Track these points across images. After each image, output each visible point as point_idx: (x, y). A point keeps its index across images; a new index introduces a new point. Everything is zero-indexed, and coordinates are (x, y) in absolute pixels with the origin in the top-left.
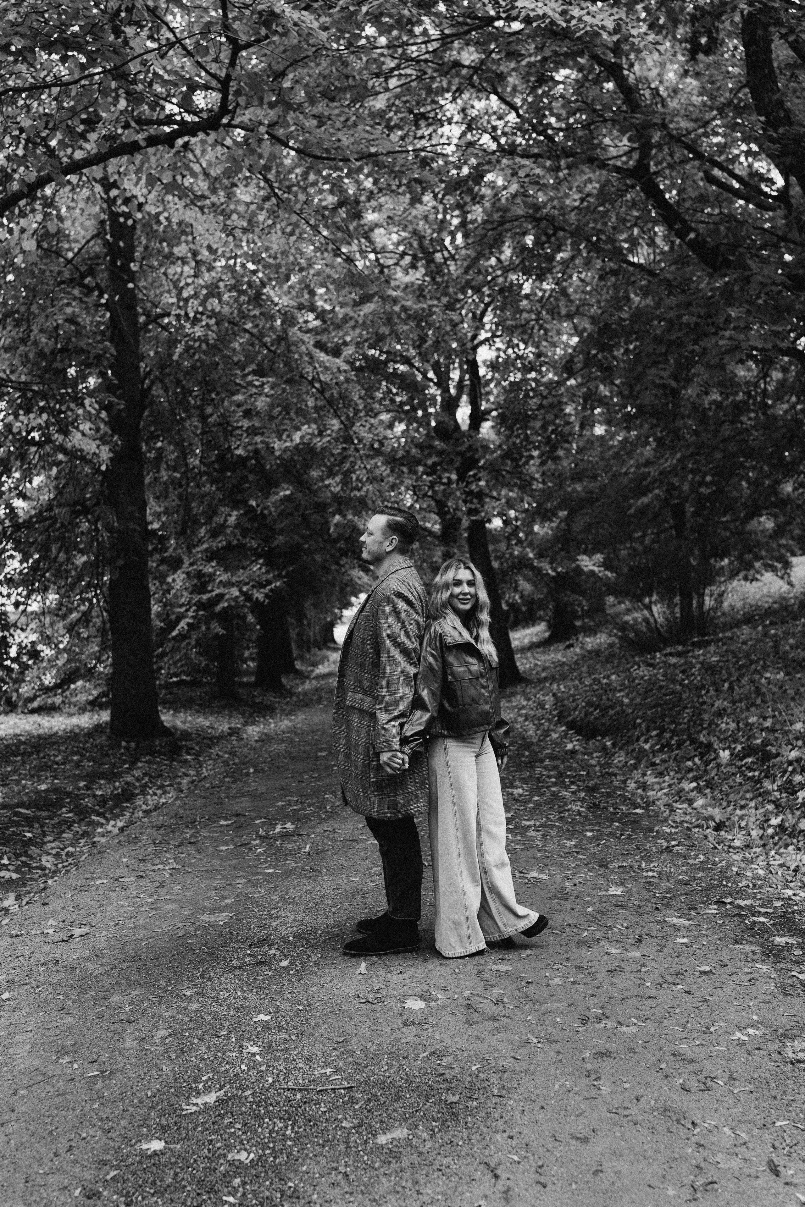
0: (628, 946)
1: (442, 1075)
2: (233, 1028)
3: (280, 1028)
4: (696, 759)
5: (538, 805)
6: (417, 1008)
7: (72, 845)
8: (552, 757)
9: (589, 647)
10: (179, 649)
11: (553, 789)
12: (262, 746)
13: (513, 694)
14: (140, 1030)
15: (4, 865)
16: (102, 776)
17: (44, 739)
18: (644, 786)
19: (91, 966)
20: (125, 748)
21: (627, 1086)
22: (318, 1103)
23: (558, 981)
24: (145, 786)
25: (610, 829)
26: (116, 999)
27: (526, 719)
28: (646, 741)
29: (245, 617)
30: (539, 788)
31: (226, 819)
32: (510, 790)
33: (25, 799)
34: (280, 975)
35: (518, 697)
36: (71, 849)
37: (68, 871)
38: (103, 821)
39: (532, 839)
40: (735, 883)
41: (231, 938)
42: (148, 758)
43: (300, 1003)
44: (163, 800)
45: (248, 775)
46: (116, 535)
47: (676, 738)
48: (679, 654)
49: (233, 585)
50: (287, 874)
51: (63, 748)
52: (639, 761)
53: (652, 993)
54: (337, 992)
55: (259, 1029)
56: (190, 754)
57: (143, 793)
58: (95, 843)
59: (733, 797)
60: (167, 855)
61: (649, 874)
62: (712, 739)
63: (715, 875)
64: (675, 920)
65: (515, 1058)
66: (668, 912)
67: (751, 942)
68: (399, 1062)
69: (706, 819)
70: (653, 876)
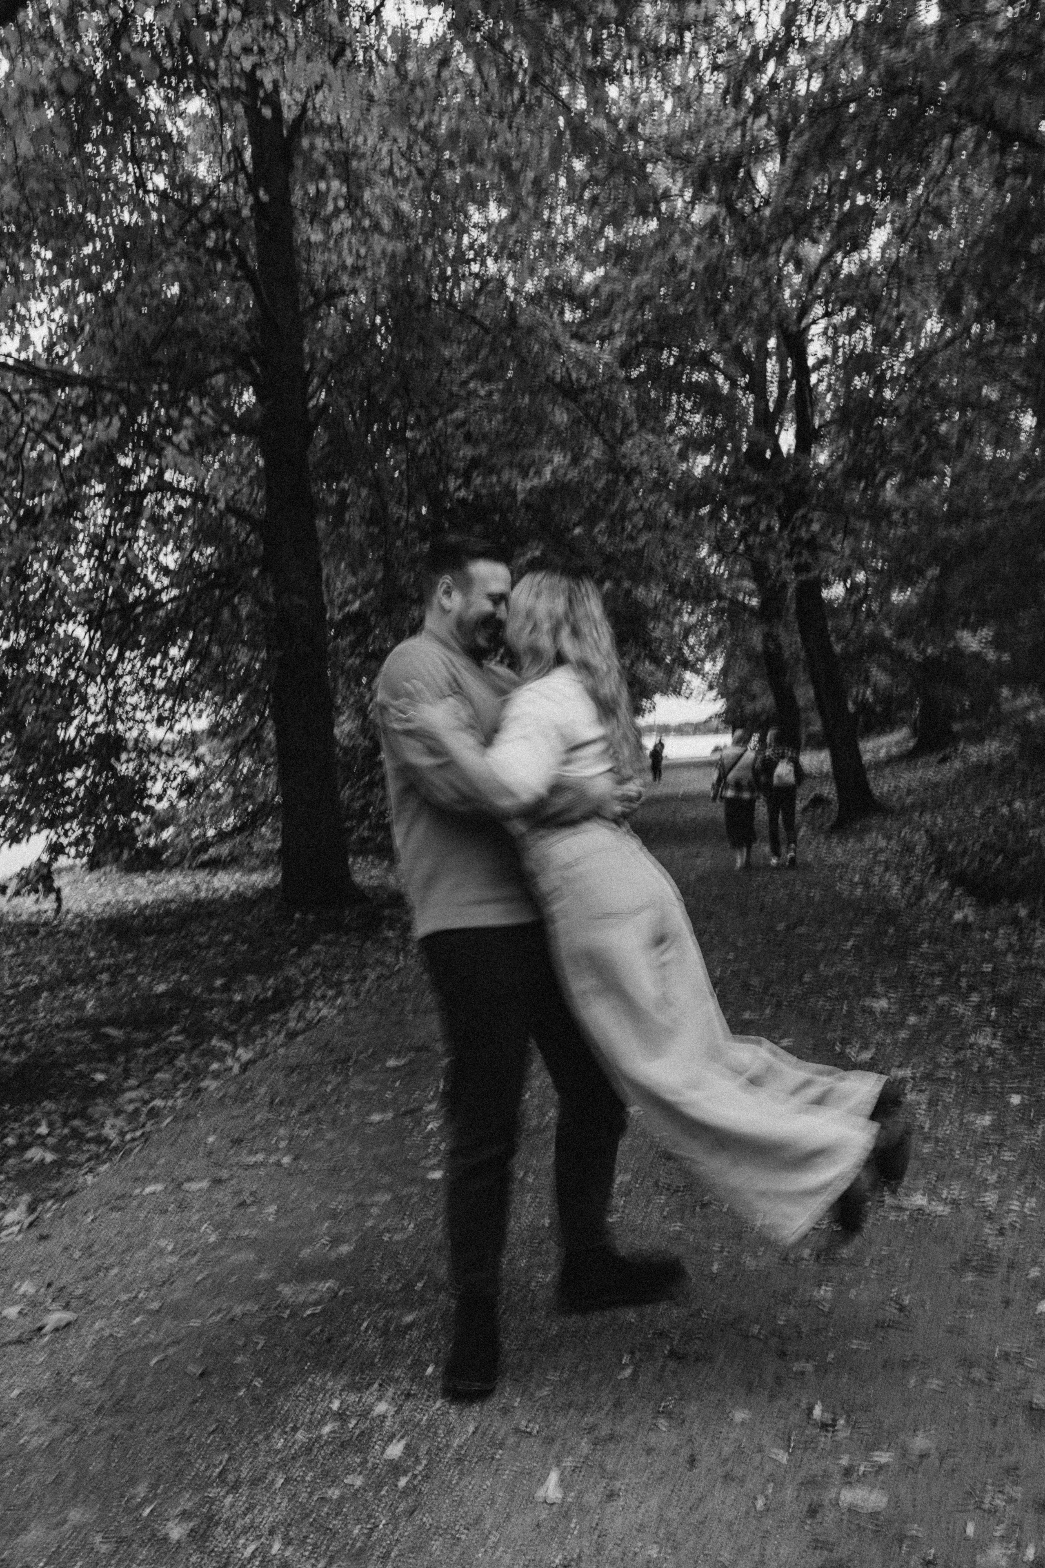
7: (163, 1094)
8: (932, 937)
9: (974, 759)
11: (940, 1000)
13: (866, 829)
16: (253, 967)
17: (201, 907)
20: (299, 922)
24: (312, 984)
27: (887, 870)
30: (916, 998)
31: (398, 1056)
33: (126, 1009)
34: (377, 1490)
35: (875, 834)
36: (158, 1103)
38: (227, 1047)
42: (329, 937)
46: (274, 615)
51: (216, 922)
57: (306, 996)
58: (199, 1090)
60: (281, 1131)
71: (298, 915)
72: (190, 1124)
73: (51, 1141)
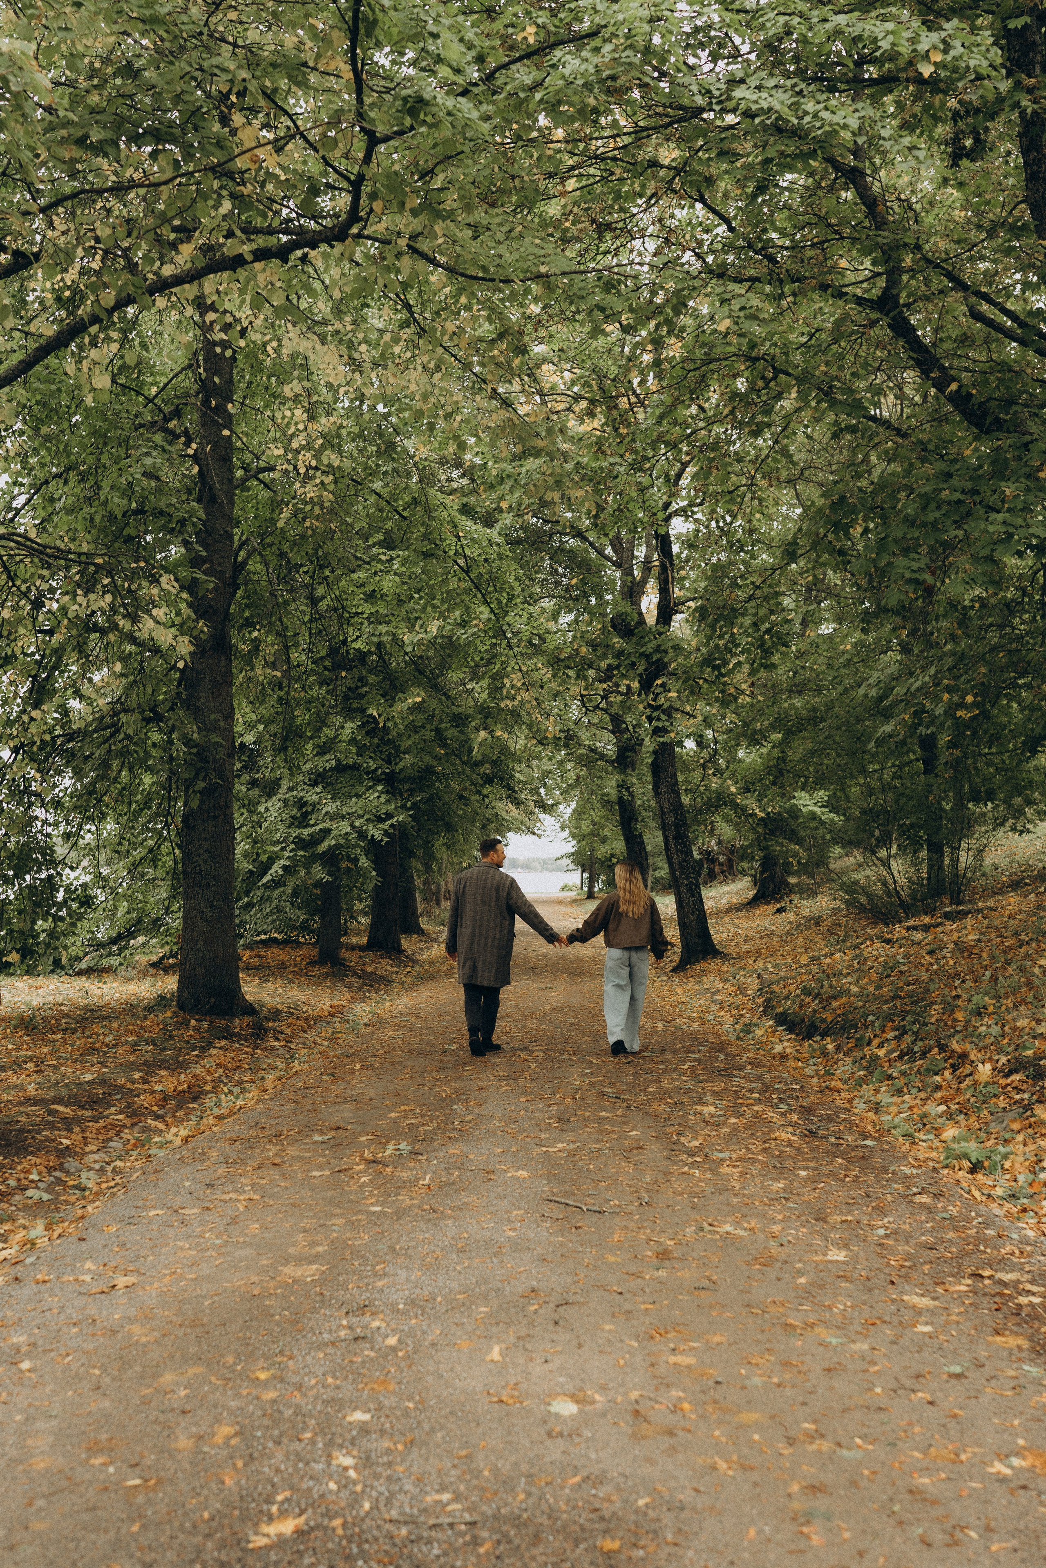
0: (852, 1335)
1: (596, 1510)
2: (321, 1430)
3: (382, 1432)
4: (947, 1073)
5: (735, 1130)
6: (566, 1413)
7: (120, 1158)
8: (755, 1064)
9: (806, 912)
11: (756, 1108)
12: (373, 1033)
13: (704, 973)
14: (197, 1424)
15: (32, 1181)
16: (163, 1064)
17: (92, 1010)
18: (877, 1108)
19: (136, 1329)
20: (195, 1028)
21: (847, 1535)
22: (429, 1542)
23: (757, 1381)
24: (219, 1080)
25: (830, 1167)
26: (168, 1378)
27: (722, 1008)
28: (880, 1046)
29: (356, 860)
30: (737, 1105)
31: (322, 1133)
33: (64, 1092)
34: (385, 1357)
35: (712, 977)
36: (119, 1163)
37: (114, 1194)
38: (162, 1126)
40: (996, 1248)
41: (322, 1301)
42: (223, 1042)
43: (410, 1398)
44: (240, 1102)
45: (352, 1072)
46: (194, 750)
47: (920, 1044)
48: (926, 928)
49: (343, 817)
50: (400, 1214)
51: (115, 1025)
52: (871, 1073)
53: (883, 1402)
54: (459, 1383)
55: (354, 1433)
56: (278, 1039)
57: (215, 1090)
59: (994, 1128)
60: (243, 1180)
61: (881, 1232)
62: (968, 1046)
63: (968, 1236)
64: (916, 1300)
65: (697, 1490)
66: (907, 1287)
67: (1016, 1334)
68: (540, 1488)
69: (959, 1157)
70: (887, 1236)
71: (193, 1022)
73: (40, 1184)
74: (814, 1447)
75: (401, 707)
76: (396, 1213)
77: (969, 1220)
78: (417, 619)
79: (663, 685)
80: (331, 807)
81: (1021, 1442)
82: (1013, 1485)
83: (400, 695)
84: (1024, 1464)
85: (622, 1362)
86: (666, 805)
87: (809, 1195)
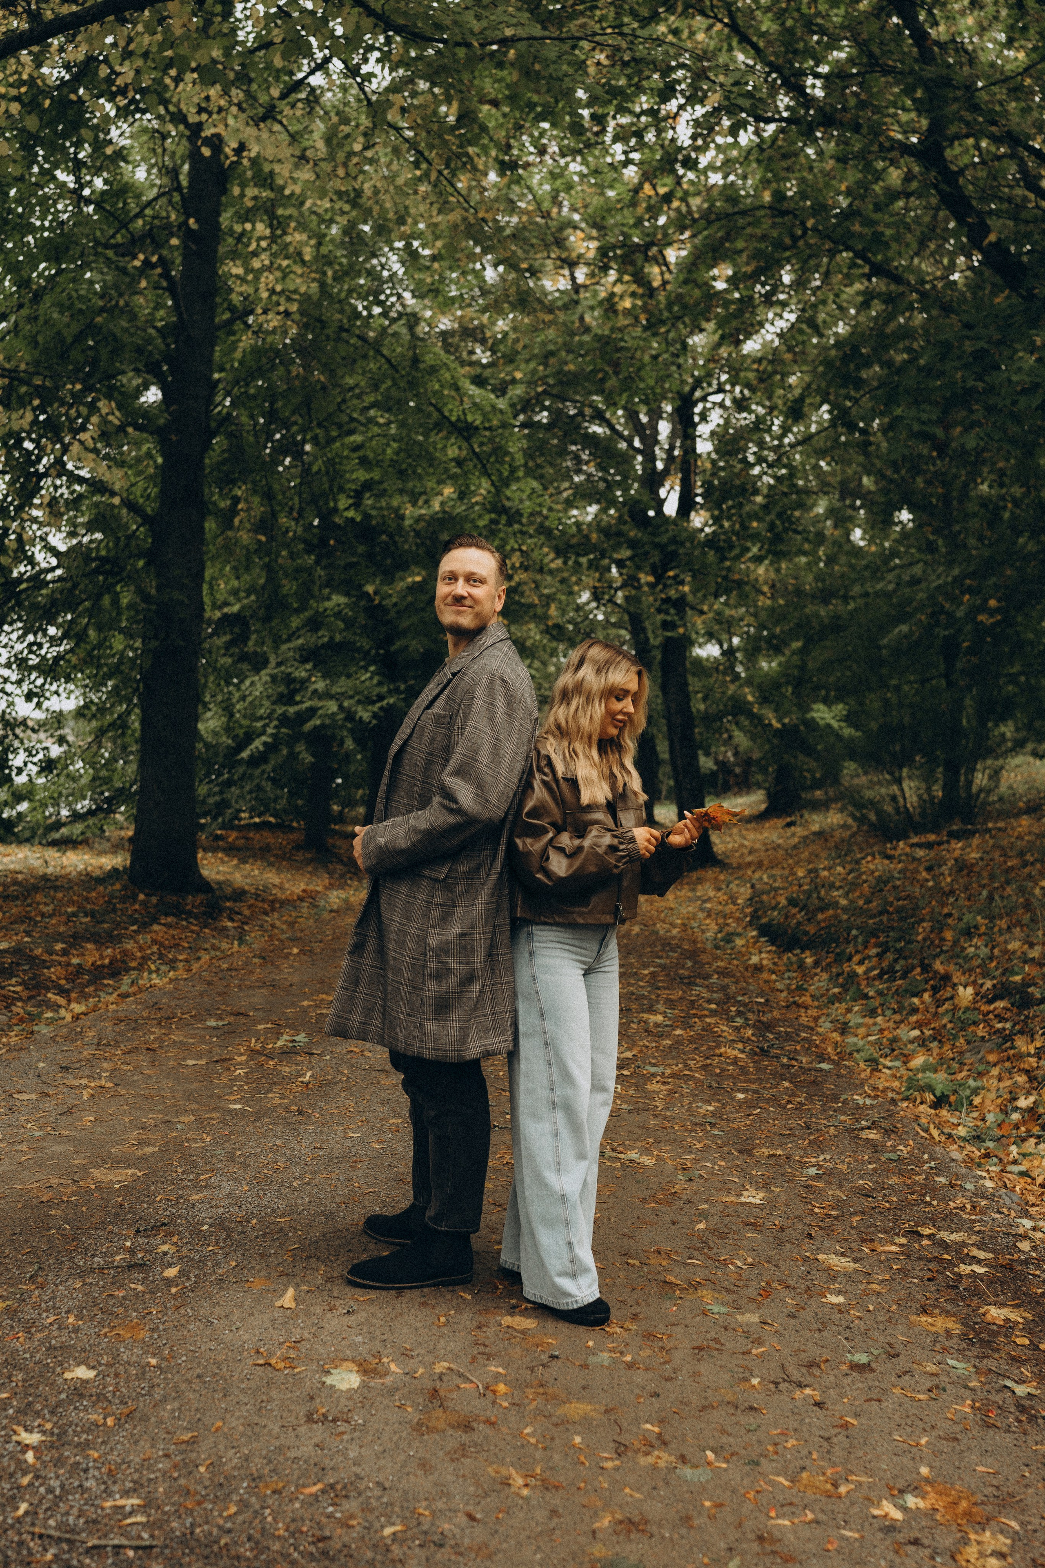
0: (742, 1302)
3: (101, 1397)
4: (926, 996)
5: (678, 1041)
6: (344, 1387)
8: (723, 973)
9: (815, 828)
10: (251, 777)
11: (708, 1020)
13: (700, 881)
16: (93, 937)
17: (47, 880)
18: (843, 1029)
20: (142, 903)
24: (148, 958)
25: (773, 1091)
27: (709, 916)
28: (861, 963)
29: (342, 742)
30: (689, 1016)
31: (219, 1018)
32: (645, 1016)
34: (153, 1293)
35: (707, 885)
39: (650, 1096)
40: (945, 1199)
41: (116, 1215)
42: (170, 919)
43: (157, 1352)
45: (287, 956)
46: (154, 607)
47: (902, 962)
48: (929, 846)
49: (331, 697)
50: (260, 1114)
52: (846, 991)
53: (758, 1400)
54: (228, 1336)
55: (63, 1396)
56: (232, 920)
57: (140, 968)
58: (32, 1033)
59: (969, 1058)
60: (105, 1065)
61: (813, 1171)
62: (952, 968)
63: (915, 1183)
64: (834, 1261)
65: (471, 1517)
66: (826, 1244)
67: (948, 1313)
68: (263, 1499)
69: (921, 1089)
70: (818, 1177)
71: (142, 897)
72: (23, 1054)
74: (650, 1459)
75: (401, 585)
76: (257, 1113)
77: (920, 1163)
78: (421, 494)
79: (675, 577)
80: (320, 685)
81: (924, 1471)
82: (900, 1537)
83: (401, 574)
84: (921, 1504)
85: (443, 1319)
86: (673, 705)
87: (740, 1122)
